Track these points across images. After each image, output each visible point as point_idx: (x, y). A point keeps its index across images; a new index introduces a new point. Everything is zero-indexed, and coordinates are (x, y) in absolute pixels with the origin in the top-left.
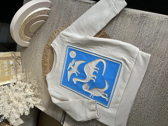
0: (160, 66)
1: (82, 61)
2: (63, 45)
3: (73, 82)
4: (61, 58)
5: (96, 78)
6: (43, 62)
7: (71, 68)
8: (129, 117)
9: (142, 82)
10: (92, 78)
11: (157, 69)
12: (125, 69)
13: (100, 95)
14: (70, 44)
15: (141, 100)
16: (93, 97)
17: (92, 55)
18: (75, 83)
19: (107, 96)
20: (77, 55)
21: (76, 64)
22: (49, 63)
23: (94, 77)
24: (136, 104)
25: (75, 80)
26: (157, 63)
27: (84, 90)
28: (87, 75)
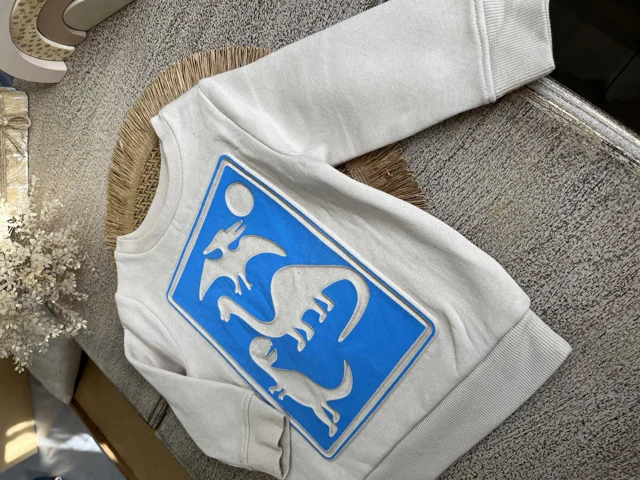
1: (270, 244)
2: (203, 141)
3: (219, 311)
5: (309, 339)
6: (114, 177)
7: (218, 254)
10: (297, 331)
11: (576, 412)
12: (438, 356)
13: (309, 401)
14: (236, 152)
16: (281, 398)
18: (225, 317)
19: (335, 421)
21: (244, 246)
22: (134, 190)
23: (304, 333)
25: (227, 307)
26: (584, 389)
27: (254, 358)
28: (276, 310)
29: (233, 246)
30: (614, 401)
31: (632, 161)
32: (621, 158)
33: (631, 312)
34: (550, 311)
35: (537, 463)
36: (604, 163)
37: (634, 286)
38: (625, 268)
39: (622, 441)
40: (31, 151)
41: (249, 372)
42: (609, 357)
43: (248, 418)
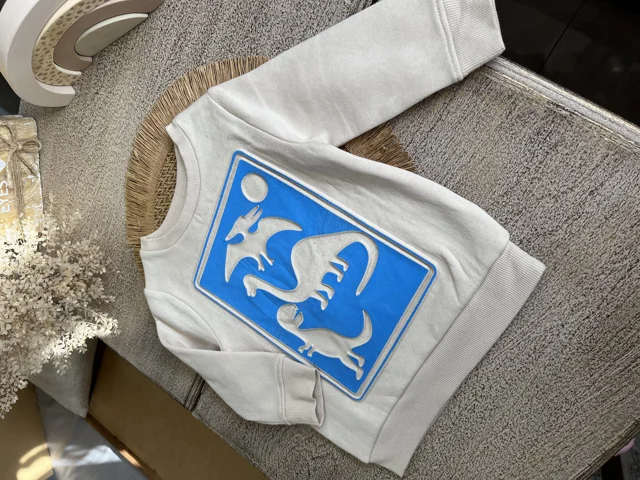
0: (566, 312)
1: (286, 222)
2: (216, 141)
3: (245, 288)
4: (203, 189)
7: (239, 238)
8: (424, 441)
9: (494, 346)
10: (319, 293)
11: (555, 318)
12: (441, 292)
13: (336, 353)
14: (249, 147)
15: (476, 400)
16: (310, 355)
18: (251, 293)
19: (360, 365)
21: (263, 228)
22: (152, 193)
23: (325, 293)
25: (252, 284)
26: (559, 298)
27: (282, 324)
28: (298, 278)
29: (253, 229)
30: (584, 304)
31: (572, 113)
32: (563, 112)
33: (587, 230)
34: (525, 241)
35: (531, 366)
36: (551, 118)
37: (587, 210)
38: (578, 197)
39: (595, 335)
40: (44, 172)
41: (278, 338)
42: (574, 268)
43: (282, 379)
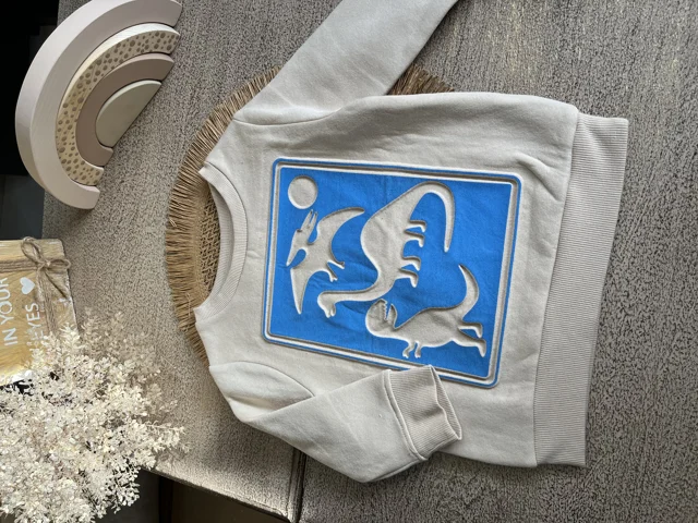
0: (672, 159)
1: (344, 214)
2: (252, 162)
3: (322, 312)
4: (250, 219)
5: (418, 269)
6: (172, 257)
7: (301, 255)
8: (591, 404)
9: (616, 239)
10: (402, 271)
11: (664, 172)
12: (534, 202)
13: (446, 338)
14: (287, 150)
15: (627, 314)
16: (417, 356)
17: (385, 176)
18: (329, 313)
19: (479, 336)
20: (319, 193)
21: (323, 232)
22: (197, 256)
23: (412, 267)
24: (610, 339)
25: (326, 303)
26: (657, 149)
27: (374, 333)
28: (377, 267)
34: (594, 108)
35: (667, 240)
37: (637, 49)
38: (623, 42)
42: (656, 111)
